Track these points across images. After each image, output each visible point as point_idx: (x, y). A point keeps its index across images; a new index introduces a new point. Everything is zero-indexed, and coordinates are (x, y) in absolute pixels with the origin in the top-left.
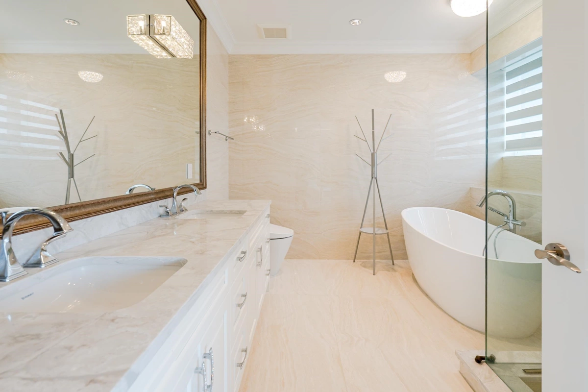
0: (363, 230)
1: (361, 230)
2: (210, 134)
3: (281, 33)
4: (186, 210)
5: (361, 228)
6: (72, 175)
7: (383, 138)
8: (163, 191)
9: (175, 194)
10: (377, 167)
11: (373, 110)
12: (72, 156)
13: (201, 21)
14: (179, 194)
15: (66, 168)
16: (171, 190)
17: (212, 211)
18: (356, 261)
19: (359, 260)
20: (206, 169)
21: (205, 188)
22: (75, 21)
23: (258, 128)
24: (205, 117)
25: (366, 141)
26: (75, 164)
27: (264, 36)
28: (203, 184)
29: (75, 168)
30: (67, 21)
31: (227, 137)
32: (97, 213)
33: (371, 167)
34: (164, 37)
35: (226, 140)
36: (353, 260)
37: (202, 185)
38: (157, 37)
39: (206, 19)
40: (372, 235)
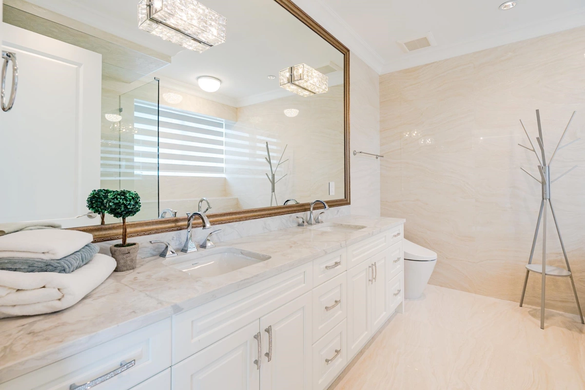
0: (531, 267)
1: (529, 267)
2: (355, 154)
3: (423, 43)
4: (322, 222)
5: (530, 263)
6: (273, 190)
7: (560, 147)
8: (303, 205)
9: (312, 209)
10: (551, 185)
11: (537, 111)
12: (273, 176)
13: (344, 55)
14: (314, 209)
15: (270, 184)
16: (309, 204)
17: (341, 225)
18: (523, 305)
19: (526, 306)
20: (350, 187)
21: (349, 204)
22: (273, 76)
23: (425, 141)
24: (349, 139)
25: (534, 151)
26: (275, 182)
27: (408, 50)
28: (347, 200)
29: (275, 184)
30: (269, 77)
31: (377, 155)
32: (246, 219)
33: (541, 185)
34: (300, 81)
35: (377, 158)
36: (519, 304)
37: (345, 201)
38: (297, 83)
39: (349, 51)
40: (541, 275)
